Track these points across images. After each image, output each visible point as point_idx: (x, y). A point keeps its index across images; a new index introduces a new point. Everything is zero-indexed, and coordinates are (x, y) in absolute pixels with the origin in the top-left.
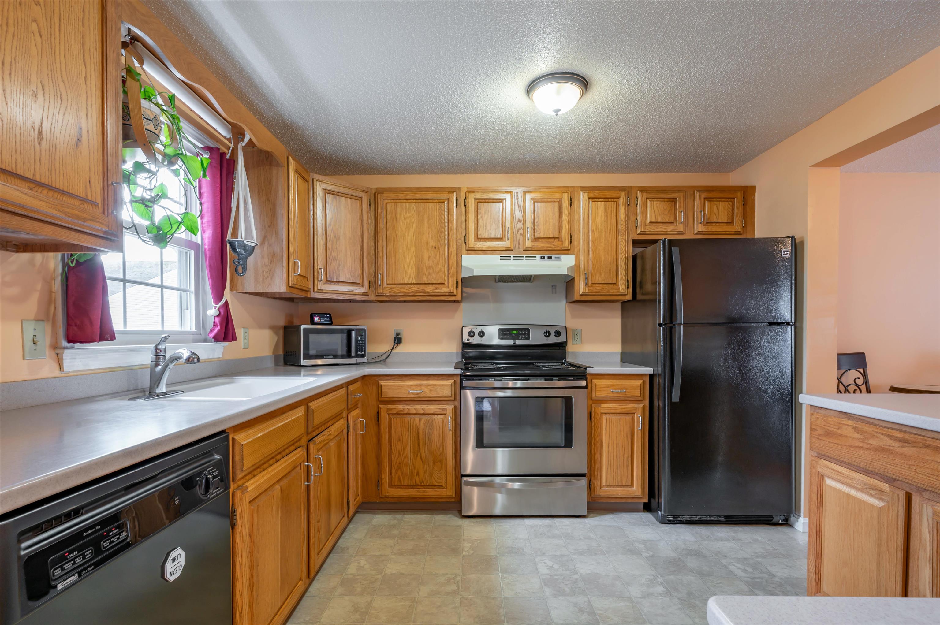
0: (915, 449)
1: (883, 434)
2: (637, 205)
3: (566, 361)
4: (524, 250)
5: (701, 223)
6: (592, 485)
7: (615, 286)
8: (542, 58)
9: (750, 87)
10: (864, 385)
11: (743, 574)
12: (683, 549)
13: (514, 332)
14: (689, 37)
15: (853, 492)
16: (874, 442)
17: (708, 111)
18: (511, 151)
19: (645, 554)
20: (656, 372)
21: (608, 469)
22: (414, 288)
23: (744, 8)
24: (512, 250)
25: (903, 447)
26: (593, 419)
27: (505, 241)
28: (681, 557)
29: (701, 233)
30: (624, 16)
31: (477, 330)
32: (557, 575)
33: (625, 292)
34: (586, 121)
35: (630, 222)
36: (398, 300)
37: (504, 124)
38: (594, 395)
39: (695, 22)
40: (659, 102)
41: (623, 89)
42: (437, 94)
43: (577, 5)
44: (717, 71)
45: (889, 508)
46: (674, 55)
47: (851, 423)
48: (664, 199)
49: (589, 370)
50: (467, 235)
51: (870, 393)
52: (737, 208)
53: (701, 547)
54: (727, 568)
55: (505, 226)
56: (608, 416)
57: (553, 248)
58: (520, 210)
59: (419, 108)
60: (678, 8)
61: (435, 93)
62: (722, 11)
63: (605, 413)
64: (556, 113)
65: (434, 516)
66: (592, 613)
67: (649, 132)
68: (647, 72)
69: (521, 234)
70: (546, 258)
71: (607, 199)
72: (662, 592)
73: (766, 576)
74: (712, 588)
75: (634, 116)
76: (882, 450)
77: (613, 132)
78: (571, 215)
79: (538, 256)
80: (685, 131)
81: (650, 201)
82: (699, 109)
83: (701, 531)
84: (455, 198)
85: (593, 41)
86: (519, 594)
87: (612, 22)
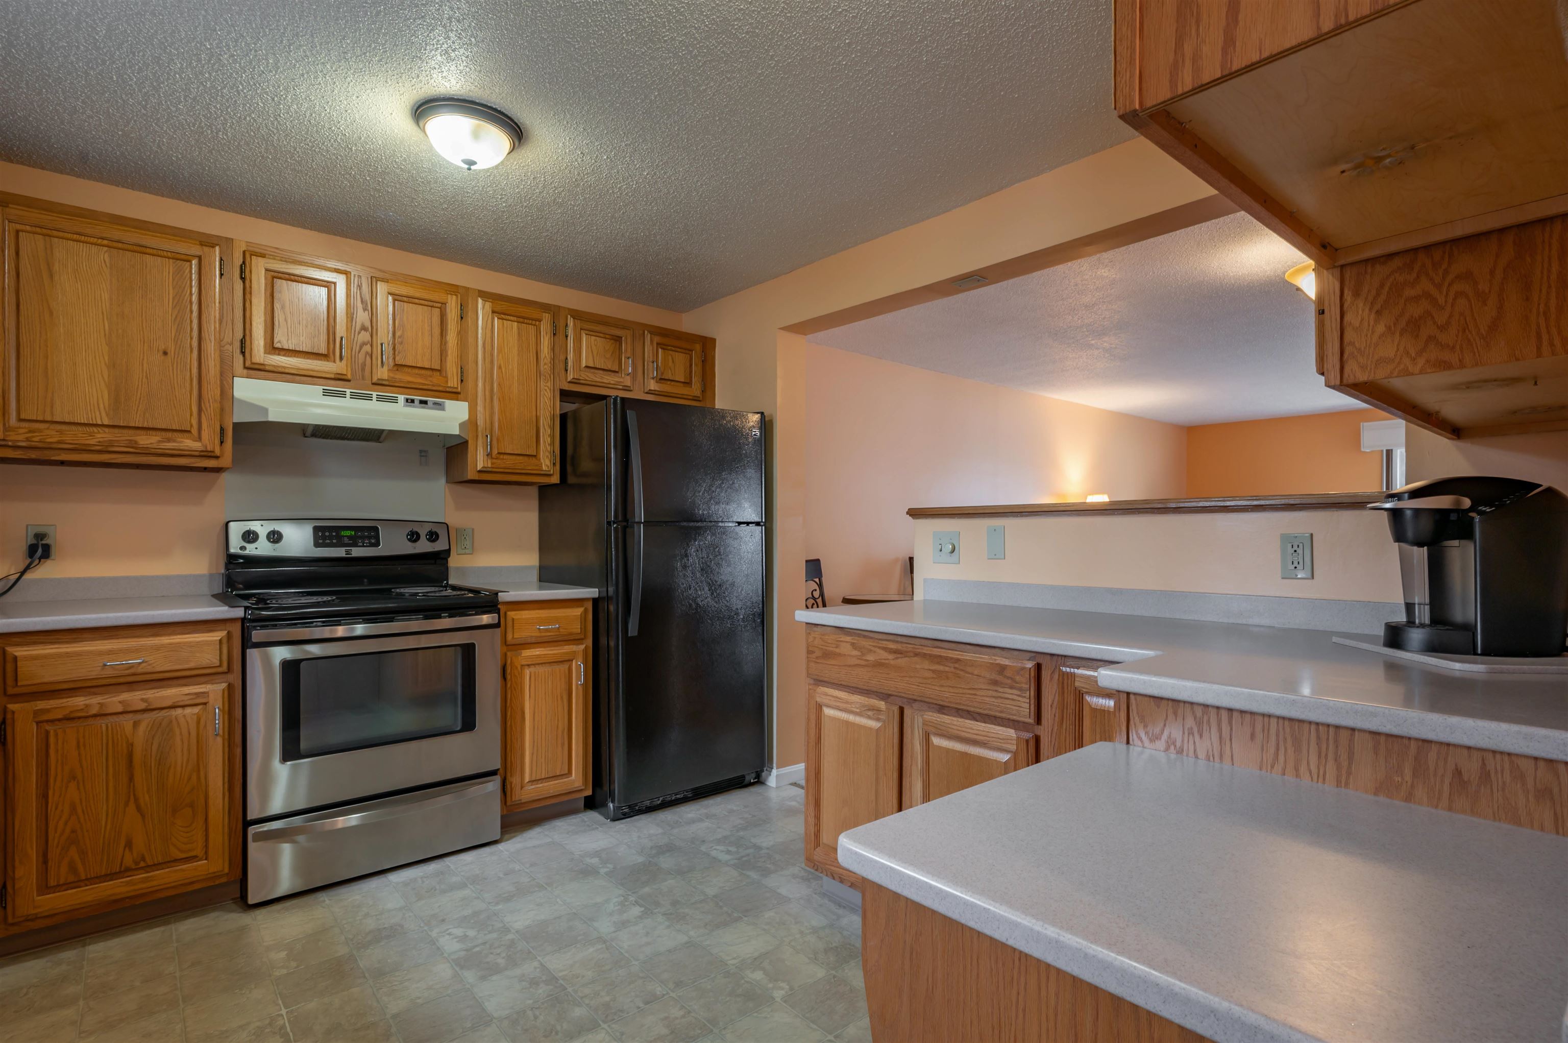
0: (907, 659)
1: (879, 648)
2: (567, 336)
3: (447, 583)
4: (373, 384)
5: (653, 378)
6: (508, 786)
7: (534, 460)
8: (458, 71)
9: (728, 214)
10: (821, 598)
11: (727, 857)
12: (652, 848)
13: (348, 533)
14: (674, 127)
15: (851, 718)
16: (871, 658)
17: (676, 228)
18: (351, 198)
19: (603, 871)
20: (604, 594)
21: (533, 754)
22: (102, 436)
23: (742, 120)
24: (349, 381)
25: (897, 658)
26: (508, 677)
27: (334, 362)
28: (651, 859)
29: (653, 392)
30: (600, 67)
31: (262, 529)
32: (477, 946)
33: (550, 471)
34: (503, 189)
35: (557, 361)
36: (53, 458)
37: (351, 149)
38: (509, 637)
39: (686, 113)
40: (618, 197)
41: (573, 162)
42: (218, 47)
43: (538, 22)
44: (697, 181)
45: (885, 726)
46: (651, 143)
47: (848, 639)
48: (605, 336)
49: (502, 597)
50: (247, 338)
51: (826, 606)
52: (696, 365)
53: (671, 838)
54: (709, 855)
55: (334, 334)
56: (532, 669)
57: (430, 387)
58: (365, 309)
59: (159, 58)
60: (671, 87)
61: (211, 44)
62: (719, 113)
63: (529, 665)
64: (467, 166)
65: (173, 927)
66: (552, 979)
67: (593, 233)
68: (611, 151)
69: (367, 353)
70: (417, 402)
71: (522, 319)
72: (640, 914)
73: (751, 851)
74: (698, 886)
75: (579, 204)
76: (879, 664)
77: (542, 218)
78: (462, 335)
79: (401, 398)
80: (641, 246)
81: (586, 334)
82: (665, 222)
83: (666, 817)
84: (218, 259)
85: (547, 81)
86: (418, 1001)
87: (583, 68)
